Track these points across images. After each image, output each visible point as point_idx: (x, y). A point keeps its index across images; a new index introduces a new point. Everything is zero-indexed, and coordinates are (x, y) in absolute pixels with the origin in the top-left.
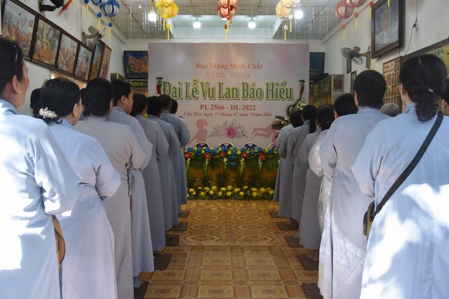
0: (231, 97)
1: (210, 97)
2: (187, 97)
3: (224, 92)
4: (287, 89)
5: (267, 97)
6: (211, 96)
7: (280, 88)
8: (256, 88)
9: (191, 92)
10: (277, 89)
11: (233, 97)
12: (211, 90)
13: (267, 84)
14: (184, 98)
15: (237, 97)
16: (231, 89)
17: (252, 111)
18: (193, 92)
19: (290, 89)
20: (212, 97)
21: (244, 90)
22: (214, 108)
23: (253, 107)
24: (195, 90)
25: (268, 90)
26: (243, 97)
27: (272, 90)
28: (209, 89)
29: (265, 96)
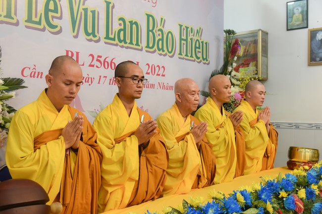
0: (128, 41)
1: (87, 34)
2: (29, 20)
3: (116, 27)
4: (202, 42)
5: (180, 54)
6: (90, 31)
7: (196, 38)
8: (166, 30)
9: (41, 9)
10: (191, 39)
11: (131, 43)
12: (90, 14)
13: (181, 26)
14: (22, 23)
15: (137, 44)
16: (128, 23)
17: (160, 79)
18: (47, 10)
19: (206, 43)
20: (91, 34)
21: (148, 31)
22: (95, 63)
23: (161, 72)
24: (51, 6)
25: (181, 39)
26: (148, 46)
27: (186, 40)
28: (86, 10)
29: (178, 51)
